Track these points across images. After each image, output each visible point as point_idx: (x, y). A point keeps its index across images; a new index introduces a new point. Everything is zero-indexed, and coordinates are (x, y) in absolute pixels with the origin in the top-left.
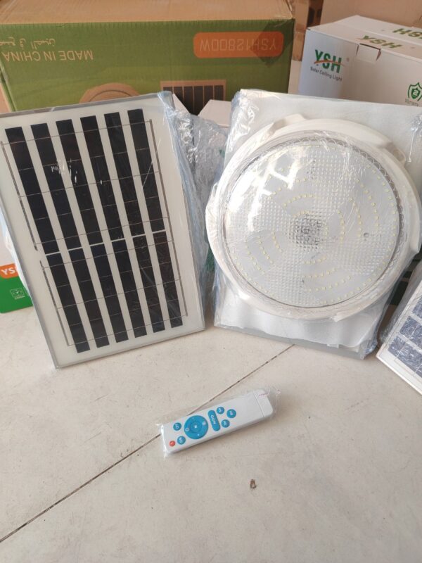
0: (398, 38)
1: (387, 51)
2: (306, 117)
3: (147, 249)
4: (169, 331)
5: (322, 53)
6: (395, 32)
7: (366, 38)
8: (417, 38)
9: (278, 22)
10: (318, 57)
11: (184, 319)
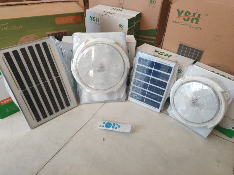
0: (113, 11)
1: (111, 15)
2: (94, 38)
3: (54, 83)
4: (66, 108)
5: (92, 17)
6: (112, 9)
7: (104, 12)
8: (118, 11)
9: (79, 13)
10: (91, 18)
11: (70, 103)
